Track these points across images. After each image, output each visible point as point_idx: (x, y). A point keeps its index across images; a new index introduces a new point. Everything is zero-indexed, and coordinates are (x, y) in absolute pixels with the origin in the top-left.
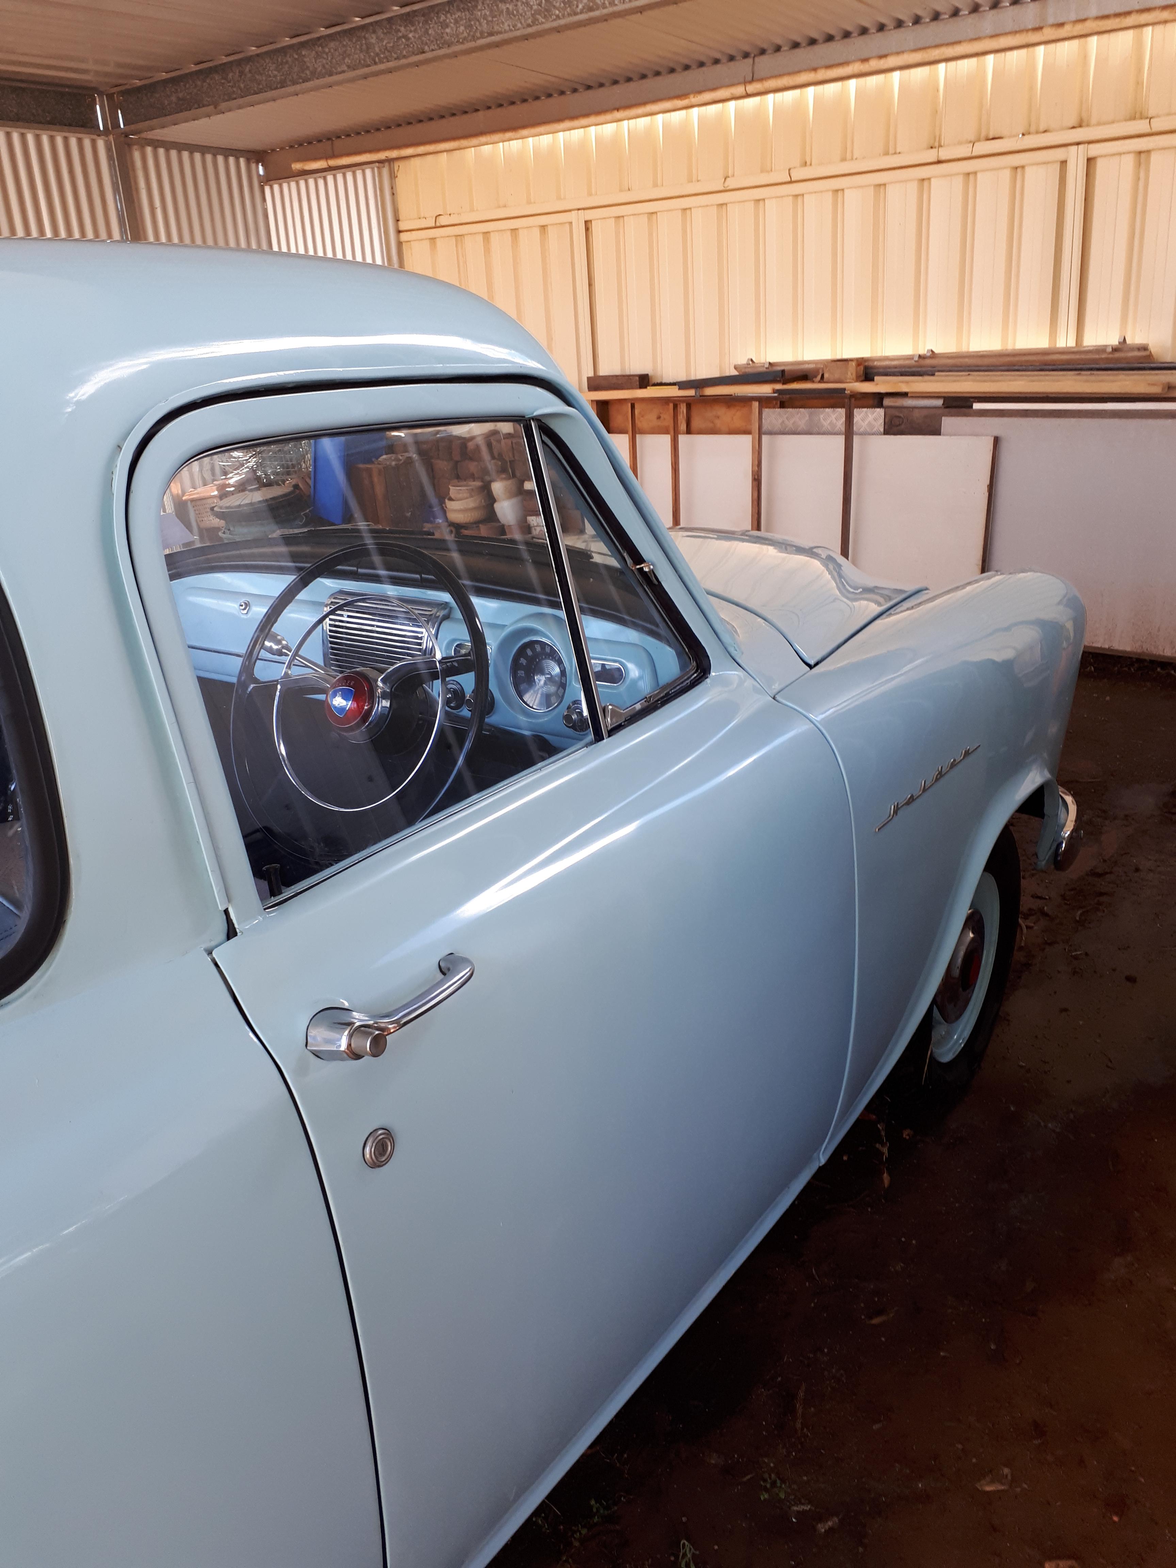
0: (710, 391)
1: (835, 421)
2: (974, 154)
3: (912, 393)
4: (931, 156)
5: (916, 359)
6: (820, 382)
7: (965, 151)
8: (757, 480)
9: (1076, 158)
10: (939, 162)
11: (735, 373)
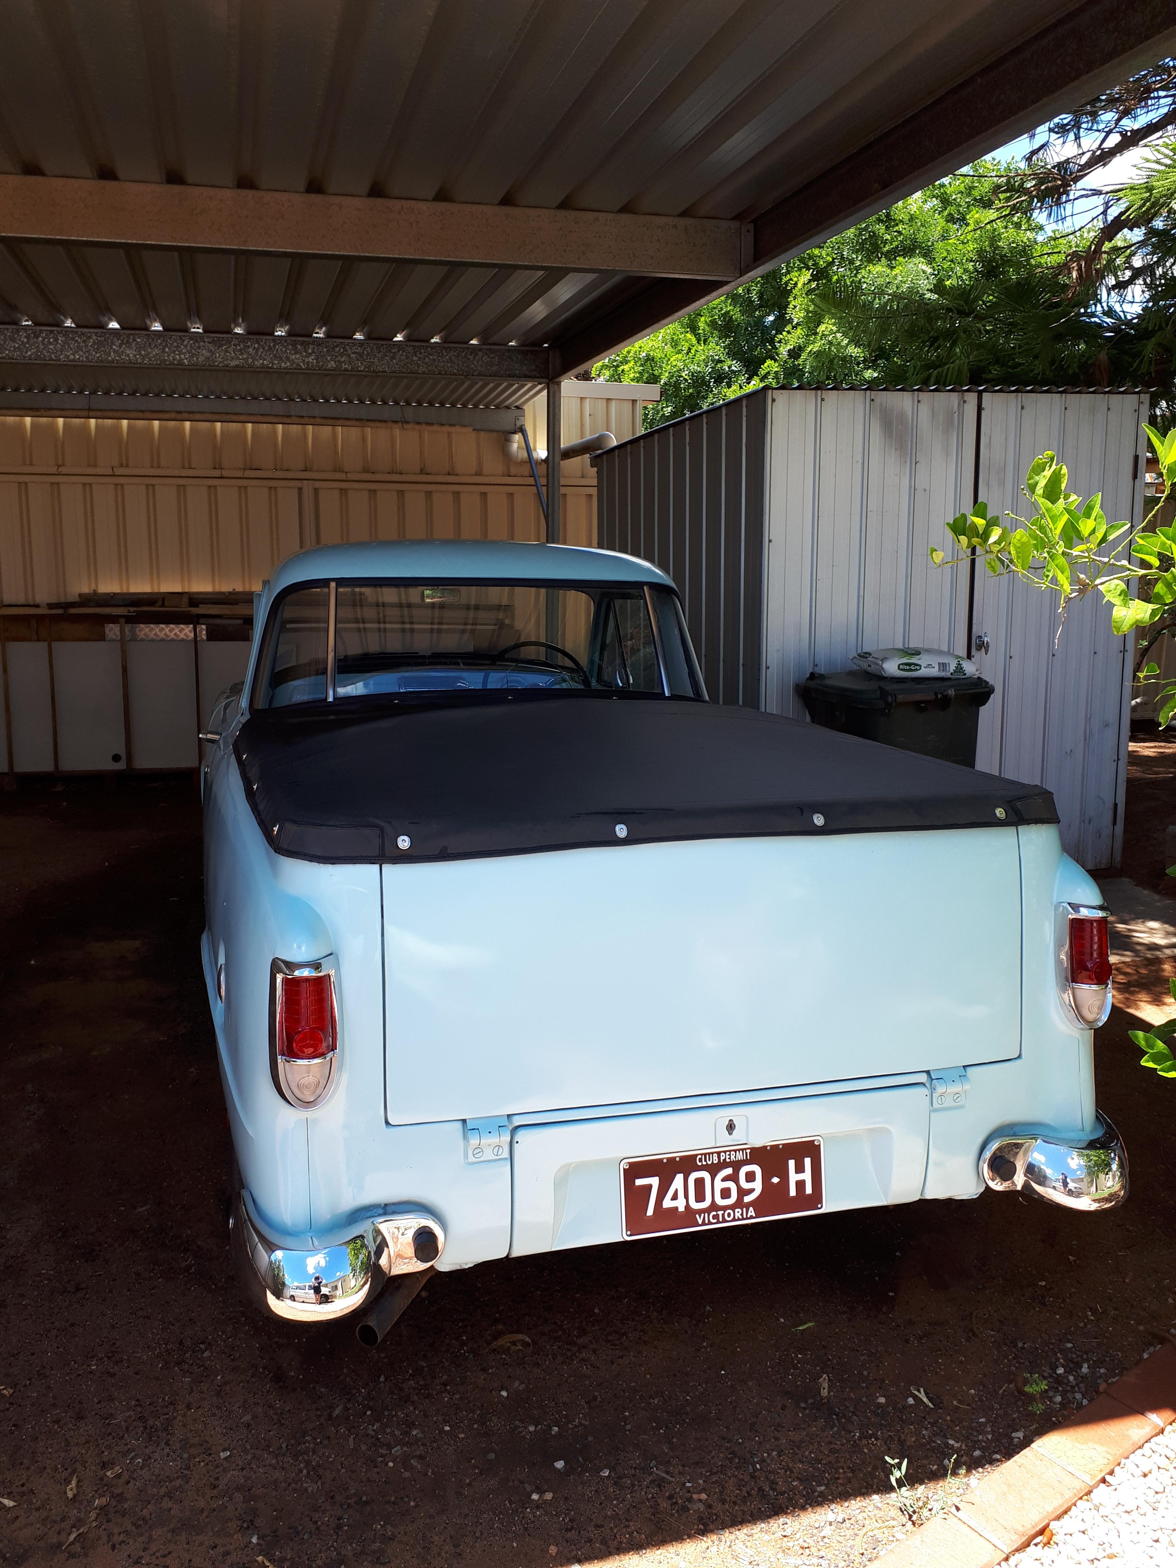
0: (73, 611)
1: (168, 633)
2: (245, 476)
3: (226, 615)
4: (217, 473)
5: (227, 594)
6: (160, 607)
7: (239, 474)
8: (125, 670)
9: (308, 487)
10: (222, 478)
11: (77, 599)
